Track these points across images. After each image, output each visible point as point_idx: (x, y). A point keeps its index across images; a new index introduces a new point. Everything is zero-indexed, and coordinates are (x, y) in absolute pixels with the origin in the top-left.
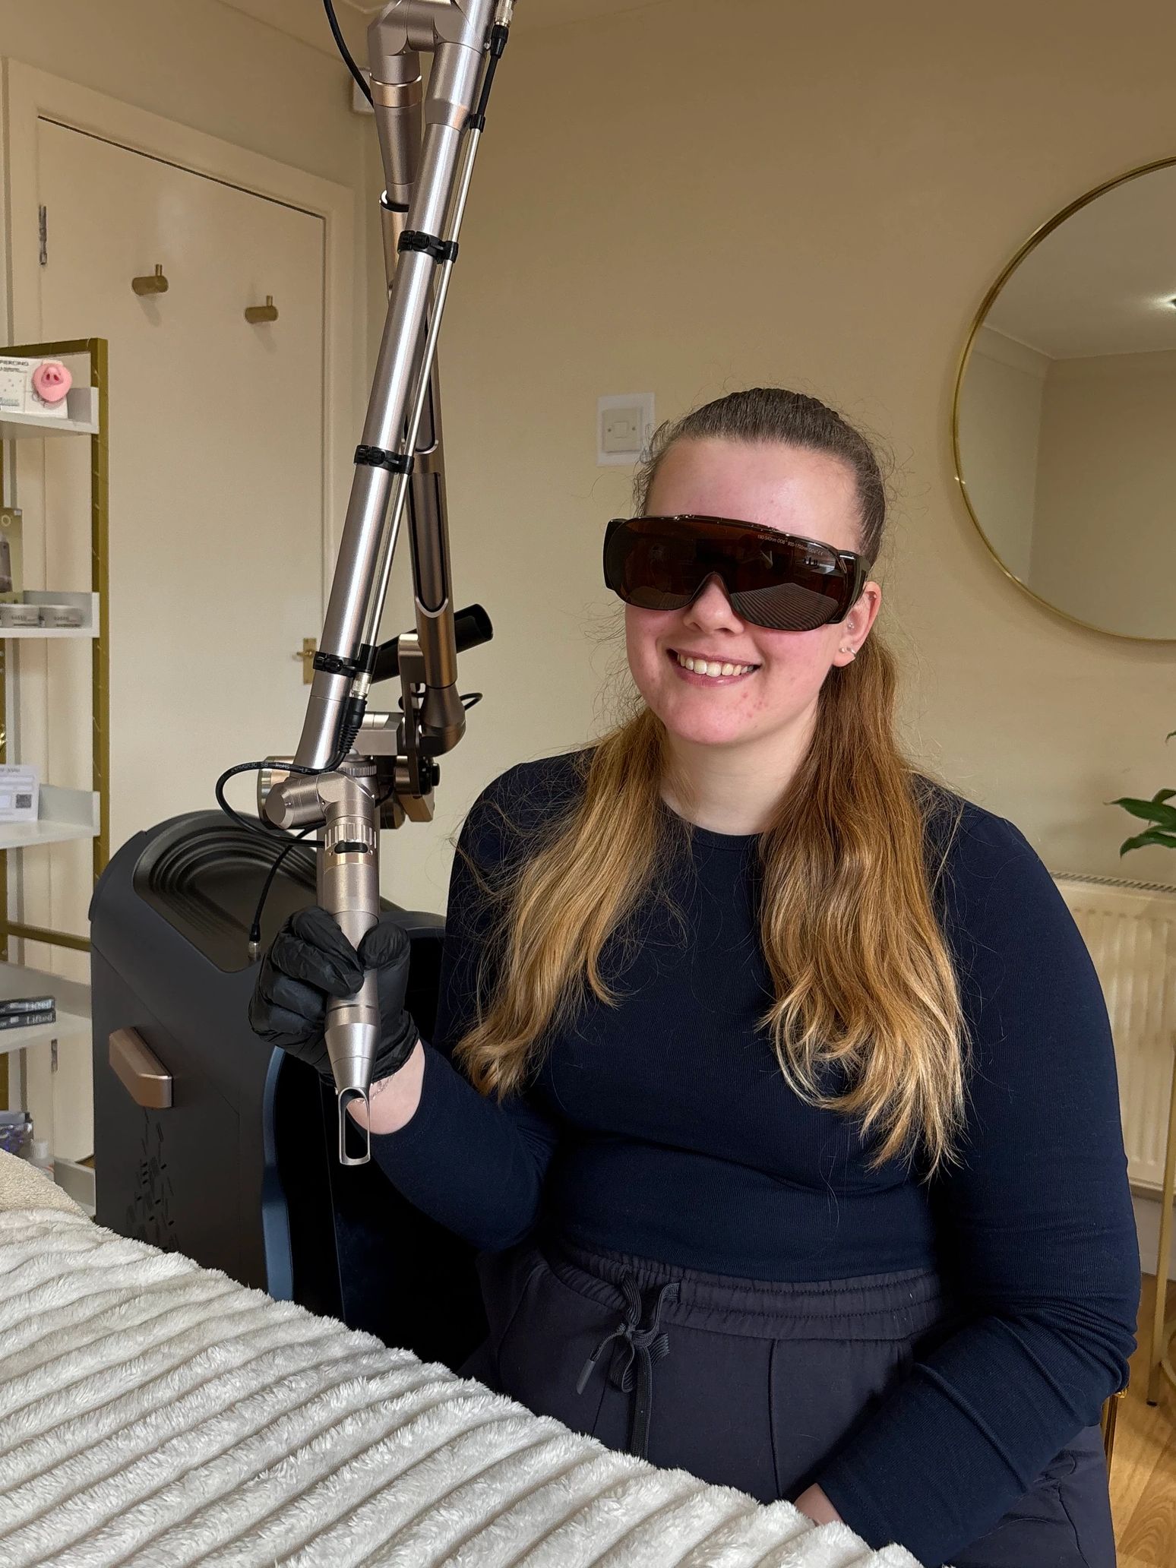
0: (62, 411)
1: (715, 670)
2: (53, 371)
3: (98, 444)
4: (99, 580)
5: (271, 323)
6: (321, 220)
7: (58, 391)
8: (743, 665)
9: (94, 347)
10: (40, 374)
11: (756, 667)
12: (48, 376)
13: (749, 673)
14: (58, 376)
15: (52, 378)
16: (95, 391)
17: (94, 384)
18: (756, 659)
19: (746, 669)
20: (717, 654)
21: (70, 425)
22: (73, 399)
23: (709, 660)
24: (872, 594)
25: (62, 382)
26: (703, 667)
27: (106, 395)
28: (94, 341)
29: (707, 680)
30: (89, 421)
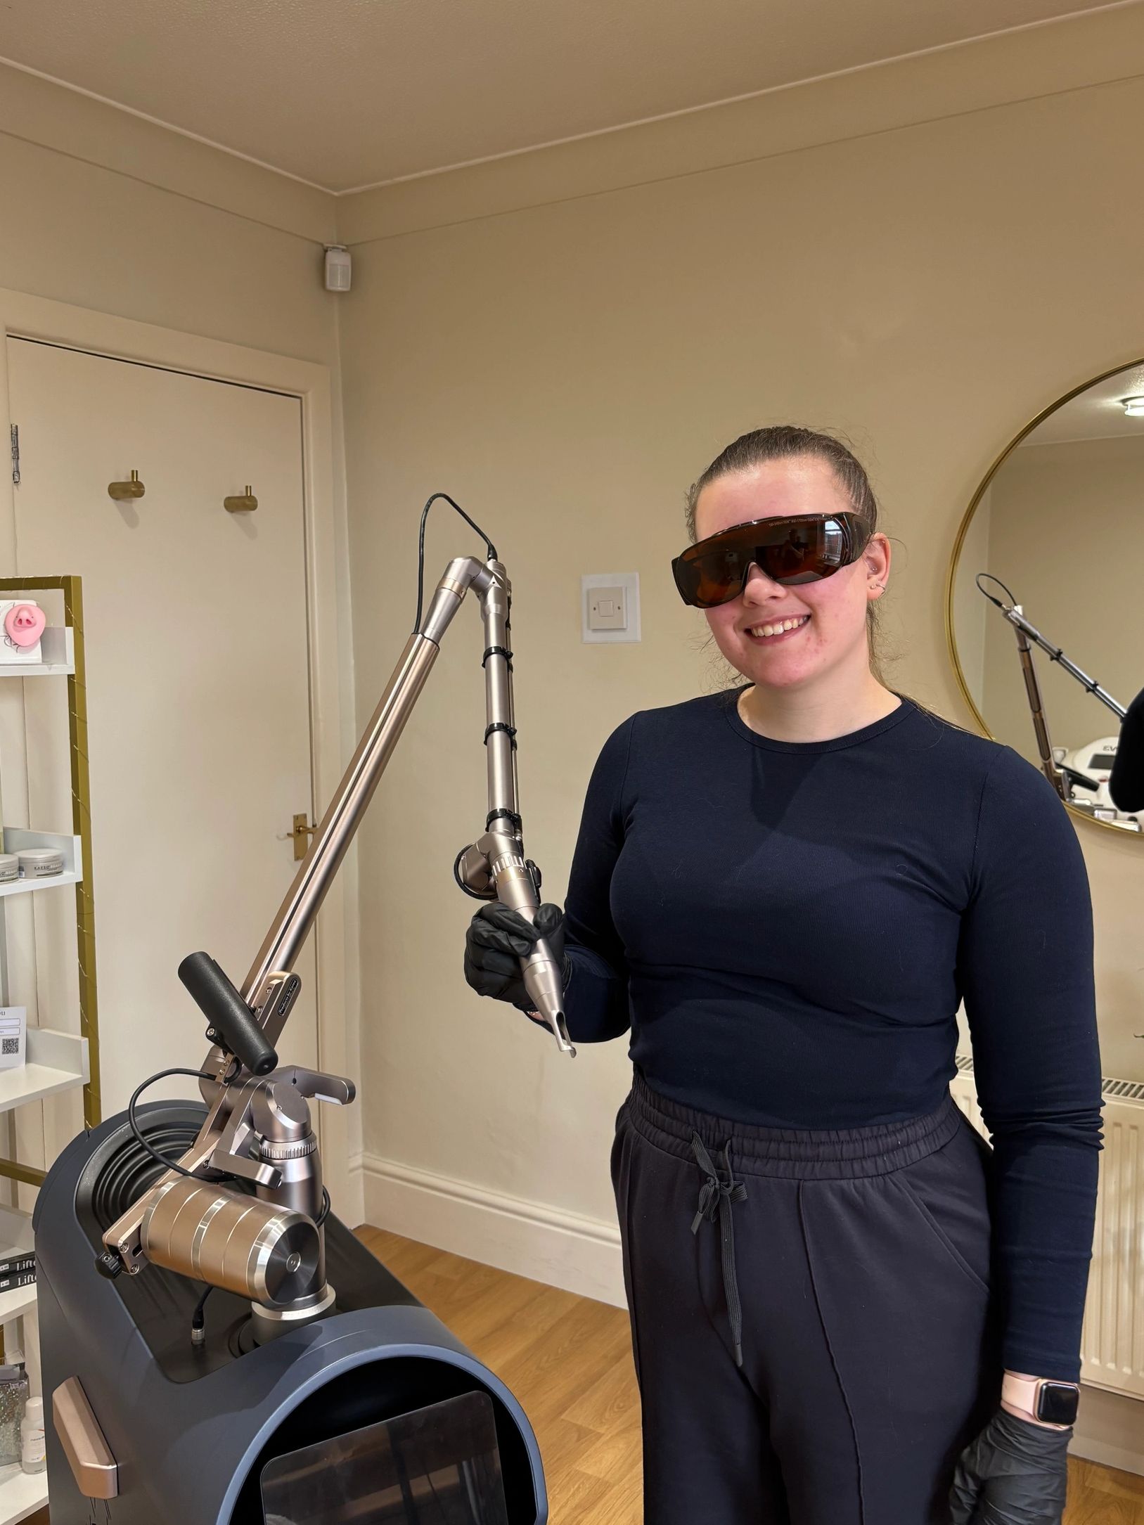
0: (36, 655)
1: (779, 629)
2: (25, 615)
3: (75, 684)
4: (81, 823)
5: (252, 512)
6: (298, 400)
7: (34, 633)
8: (798, 617)
9: (66, 584)
10: (12, 618)
11: (809, 617)
12: (20, 620)
13: (805, 623)
14: (31, 620)
15: (24, 622)
16: (70, 631)
17: (69, 623)
18: (807, 611)
19: (801, 622)
20: (775, 616)
21: (43, 671)
22: (46, 639)
23: (772, 623)
24: (881, 541)
25: (35, 625)
26: (769, 631)
27: (82, 633)
28: (67, 579)
29: (776, 638)
30: (65, 662)
